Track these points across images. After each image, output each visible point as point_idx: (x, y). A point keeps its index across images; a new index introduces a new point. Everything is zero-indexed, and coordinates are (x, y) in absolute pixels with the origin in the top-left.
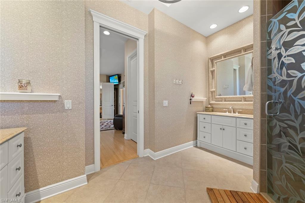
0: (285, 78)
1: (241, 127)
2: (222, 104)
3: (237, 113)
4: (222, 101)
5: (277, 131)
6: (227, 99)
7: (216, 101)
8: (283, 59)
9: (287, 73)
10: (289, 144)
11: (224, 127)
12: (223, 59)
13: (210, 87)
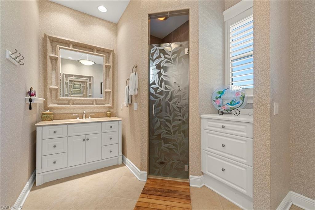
0: (164, 89)
1: (106, 131)
2: (69, 108)
3: (90, 118)
4: (69, 104)
5: (158, 125)
6: (76, 102)
7: (58, 104)
8: (162, 76)
9: (165, 87)
10: (166, 131)
11: (88, 137)
12: (71, 48)
13: (49, 81)
